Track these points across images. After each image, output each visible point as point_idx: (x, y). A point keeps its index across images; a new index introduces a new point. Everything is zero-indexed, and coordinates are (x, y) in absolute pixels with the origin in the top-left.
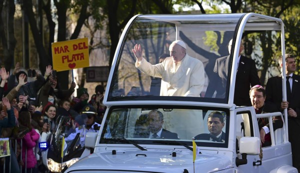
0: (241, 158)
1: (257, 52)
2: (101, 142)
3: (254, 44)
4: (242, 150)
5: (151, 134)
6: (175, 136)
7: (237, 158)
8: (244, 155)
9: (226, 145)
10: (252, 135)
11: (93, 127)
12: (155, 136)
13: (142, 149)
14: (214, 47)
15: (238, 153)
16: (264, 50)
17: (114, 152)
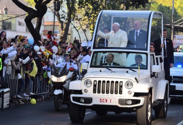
0: (152, 74)
1: (63, 9)
2: (90, 67)
3: (62, 3)
4: (153, 71)
5: (108, 64)
6: (119, 65)
7: (151, 74)
8: (154, 73)
9: (147, 69)
10: (158, 64)
11: (69, 61)
12: (110, 65)
13: (110, 70)
14: (31, 3)
15: (151, 72)
16: (69, 7)
17: (101, 71)
